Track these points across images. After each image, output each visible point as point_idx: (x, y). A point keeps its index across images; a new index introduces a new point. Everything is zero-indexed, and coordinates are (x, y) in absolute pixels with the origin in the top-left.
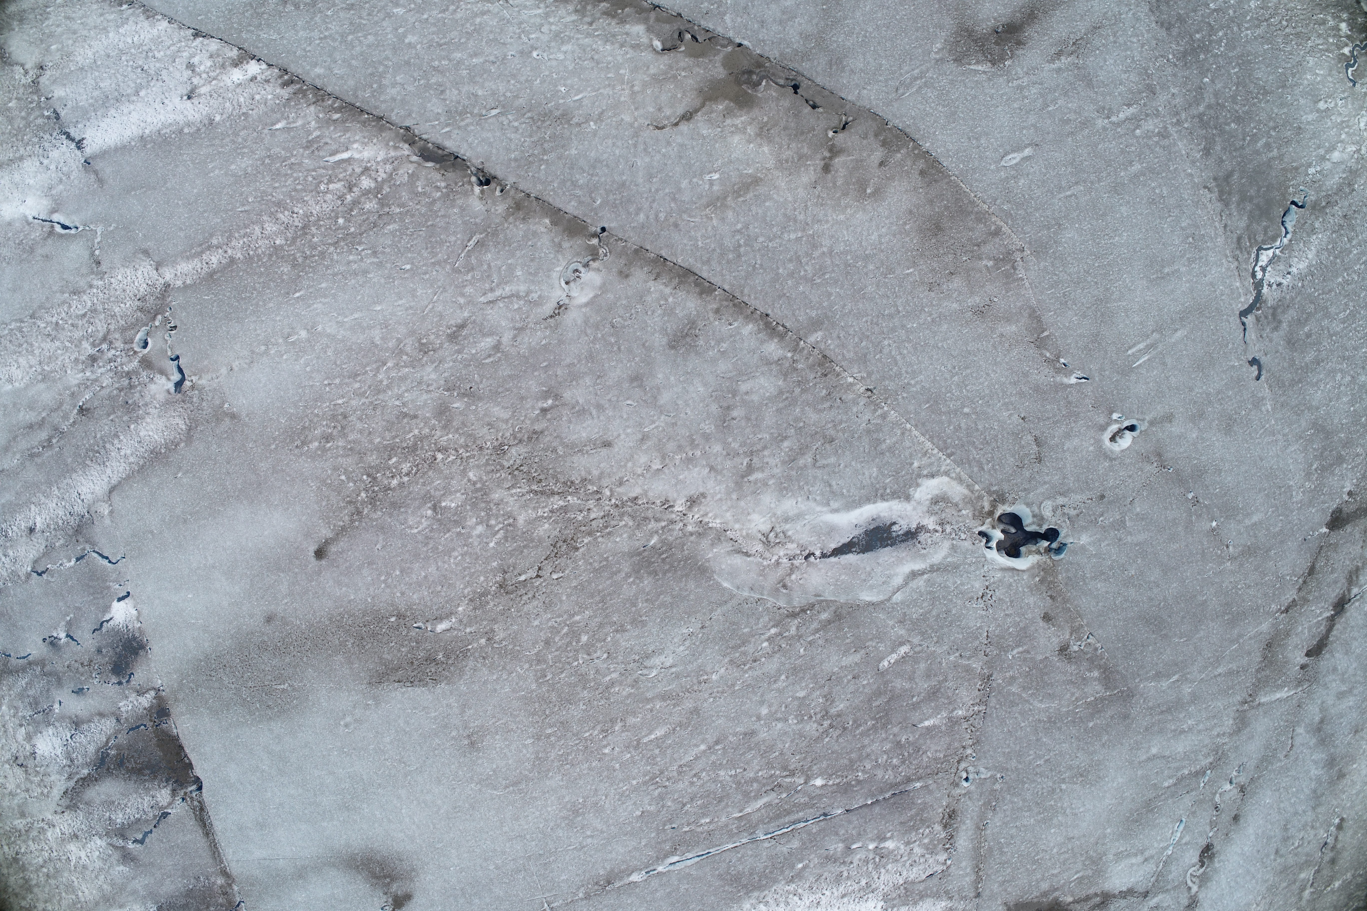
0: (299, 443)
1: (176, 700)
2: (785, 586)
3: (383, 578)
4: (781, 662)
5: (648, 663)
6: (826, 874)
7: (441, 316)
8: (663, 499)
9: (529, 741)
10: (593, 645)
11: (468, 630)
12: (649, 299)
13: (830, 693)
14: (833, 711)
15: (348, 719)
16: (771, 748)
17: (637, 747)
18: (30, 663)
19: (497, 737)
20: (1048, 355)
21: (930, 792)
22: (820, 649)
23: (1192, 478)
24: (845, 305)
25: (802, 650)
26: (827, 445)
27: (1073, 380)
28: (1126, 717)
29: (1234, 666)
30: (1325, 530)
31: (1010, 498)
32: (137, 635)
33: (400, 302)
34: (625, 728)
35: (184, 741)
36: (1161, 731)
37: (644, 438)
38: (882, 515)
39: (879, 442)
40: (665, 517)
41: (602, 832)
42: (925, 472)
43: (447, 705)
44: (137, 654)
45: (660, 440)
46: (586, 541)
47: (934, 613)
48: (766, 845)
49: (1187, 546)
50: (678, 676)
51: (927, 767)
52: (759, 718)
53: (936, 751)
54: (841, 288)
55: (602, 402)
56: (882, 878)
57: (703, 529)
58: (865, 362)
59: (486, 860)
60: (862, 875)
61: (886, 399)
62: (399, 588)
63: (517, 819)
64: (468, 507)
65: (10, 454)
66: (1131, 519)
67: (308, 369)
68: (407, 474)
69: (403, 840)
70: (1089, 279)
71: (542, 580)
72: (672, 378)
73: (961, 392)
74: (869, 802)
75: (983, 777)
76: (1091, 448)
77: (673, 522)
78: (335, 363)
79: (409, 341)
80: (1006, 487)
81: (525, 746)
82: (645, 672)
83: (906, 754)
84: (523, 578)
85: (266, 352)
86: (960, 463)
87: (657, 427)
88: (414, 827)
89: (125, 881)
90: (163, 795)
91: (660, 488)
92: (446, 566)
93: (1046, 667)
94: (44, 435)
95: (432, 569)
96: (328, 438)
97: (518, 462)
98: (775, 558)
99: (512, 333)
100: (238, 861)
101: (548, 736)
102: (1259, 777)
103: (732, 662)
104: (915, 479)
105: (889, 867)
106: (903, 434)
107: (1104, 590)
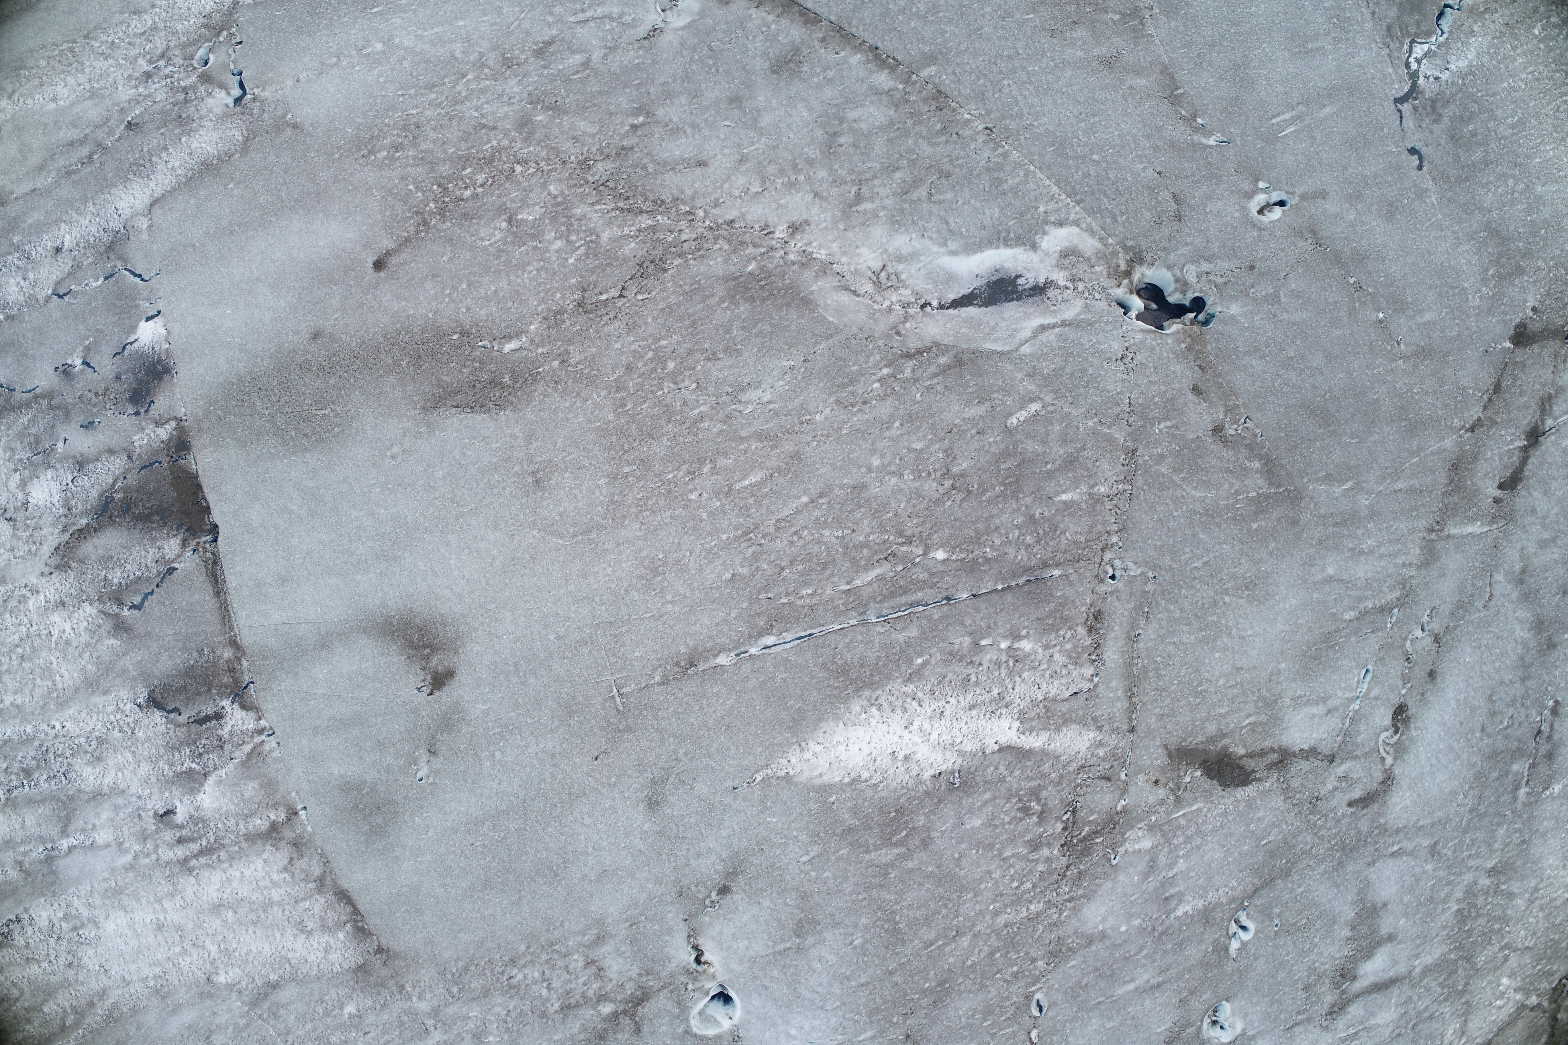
0: (365, 152)
1: (200, 430)
2: (898, 333)
3: (447, 292)
4: (895, 407)
5: (742, 397)
6: (950, 675)
7: (528, 33)
8: (762, 224)
9: (604, 481)
10: (681, 374)
11: (540, 351)
12: (750, 25)
13: (951, 448)
14: (955, 470)
15: (396, 449)
16: (884, 507)
17: (728, 494)
18: (36, 397)
19: (567, 475)
20: (1183, 113)
21: (1071, 584)
22: (939, 396)
23: (1352, 261)
24: (960, 43)
25: (918, 396)
26: (943, 180)
27: (1212, 142)
28: (1295, 523)
29: (1416, 483)
30: (1508, 344)
31: (1148, 258)
32: (163, 357)
33: (485, 19)
34: (714, 471)
35: (204, 480)
36: (1336, 547)
37: (743, 160)
38: (1006, 265)
39: (1000, 181)
40: (765, 243)
41: (685, 597)
42: (1052, 219)
43: (511, 436)
44: (160, 378)
45: (760, 163)
46: (676, 262)
47: (1068, 370)
48: (879, 629)
49: (1351, 334)
50: (776, 414)
51: (1066, 551)
52: (870, 470)
53: (1076, 533)
54: (956, 27)
55: (698, 121)
56: (1017, 689)
57: (807, 260)
58: (983, 100)
59: (545, 627)
60: (993, 682)
61: (1007, 138)
62: (465, 303)
63: (585, 576)
64: (547, 221)
65: (45, 173)
66: (1286, 295)
67: (381, 80)
68: (482, 186)
69: (449, 599)
70: (1225, 43)
71: (625, 300)
72: (774, 102)
73: (1089, 138)
74: (1000, 588)
75: (1132, 574)
76: (1237, 215)
77: (773, 249)
78: (411, 74)
79: (492, 55)
80: (1143, 244)
81: (598, 486)
82: (739, 407)
83: (1041, 532)
84: (604, 297)
85: (337, 64)
86: (1091, 212)
87: (756, 149)
88: (463, 582)
89: (114, 657)
90: (171, 546)
91: (759, 212)
92: (519, 281)
93: (1198, 447)
94: (84, 151)
95: (504, 283)
96: (397, 148)
97: (604, 177)
98: (886, 304)
99: (603, 52)
100: (251, 627)
101: (625, 477)
102: (1455, 627)
103: (838, 402)
104: (1041, 225)
105: (1026, 675)
106: (1026, 175)
107: (1260, 368)
